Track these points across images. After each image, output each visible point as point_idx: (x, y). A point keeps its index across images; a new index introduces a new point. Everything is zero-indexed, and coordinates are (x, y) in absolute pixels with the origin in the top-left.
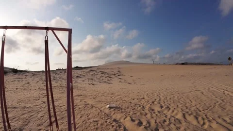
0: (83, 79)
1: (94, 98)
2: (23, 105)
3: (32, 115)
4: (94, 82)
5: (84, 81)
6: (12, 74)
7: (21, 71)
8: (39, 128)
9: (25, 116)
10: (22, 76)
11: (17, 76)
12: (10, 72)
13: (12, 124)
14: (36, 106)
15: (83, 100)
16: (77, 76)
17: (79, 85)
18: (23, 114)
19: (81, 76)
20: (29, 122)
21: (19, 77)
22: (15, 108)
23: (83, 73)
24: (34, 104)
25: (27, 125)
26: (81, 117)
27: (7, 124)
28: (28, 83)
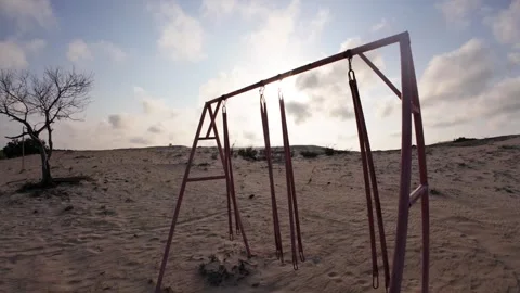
0: (480, 174)
1: (507, 236)
2: (332, 214)
3: (343, 240)
4: (512, 183)
5: (480, 178)
6: (324, 157)
7: (340, 152)
8: (348, 269)
9: (331, 237)
10: (341, 160)
11: (332, 160)
12: (322, 154)
13: (306, 244)
14: (354, 221)
15: (471, 233)
16: (463, 165)
17: (465, 189)
18: (329, 232)
19: (472, 165)
20: (333, 251)
21: (336, 162)
22: (318, 217)
23: (478, 155)
24: (352, 218)
25: (329, 254)
26: (452, 282)
27: (297, 242)
28: (350, 174)
